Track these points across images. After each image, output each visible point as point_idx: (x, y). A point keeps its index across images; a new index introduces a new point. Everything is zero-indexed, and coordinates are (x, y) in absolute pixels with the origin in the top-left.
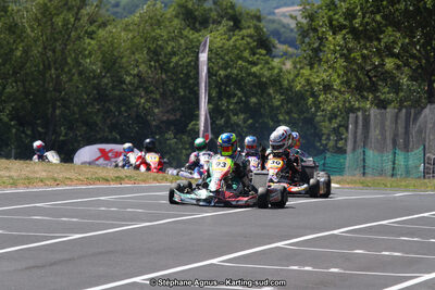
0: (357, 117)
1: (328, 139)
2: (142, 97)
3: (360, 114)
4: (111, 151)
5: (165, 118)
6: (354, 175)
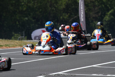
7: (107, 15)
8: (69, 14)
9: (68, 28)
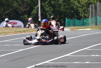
0: (92, 6)
1: (82, 14)
2: (15, 4)
3: (93, 5)
4: (12, 22)
5: (24, 10)
6: (92, 25)
7: (35, 9)
8: (3, 9)
9: (31, 20)
